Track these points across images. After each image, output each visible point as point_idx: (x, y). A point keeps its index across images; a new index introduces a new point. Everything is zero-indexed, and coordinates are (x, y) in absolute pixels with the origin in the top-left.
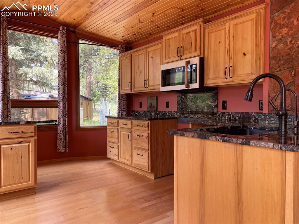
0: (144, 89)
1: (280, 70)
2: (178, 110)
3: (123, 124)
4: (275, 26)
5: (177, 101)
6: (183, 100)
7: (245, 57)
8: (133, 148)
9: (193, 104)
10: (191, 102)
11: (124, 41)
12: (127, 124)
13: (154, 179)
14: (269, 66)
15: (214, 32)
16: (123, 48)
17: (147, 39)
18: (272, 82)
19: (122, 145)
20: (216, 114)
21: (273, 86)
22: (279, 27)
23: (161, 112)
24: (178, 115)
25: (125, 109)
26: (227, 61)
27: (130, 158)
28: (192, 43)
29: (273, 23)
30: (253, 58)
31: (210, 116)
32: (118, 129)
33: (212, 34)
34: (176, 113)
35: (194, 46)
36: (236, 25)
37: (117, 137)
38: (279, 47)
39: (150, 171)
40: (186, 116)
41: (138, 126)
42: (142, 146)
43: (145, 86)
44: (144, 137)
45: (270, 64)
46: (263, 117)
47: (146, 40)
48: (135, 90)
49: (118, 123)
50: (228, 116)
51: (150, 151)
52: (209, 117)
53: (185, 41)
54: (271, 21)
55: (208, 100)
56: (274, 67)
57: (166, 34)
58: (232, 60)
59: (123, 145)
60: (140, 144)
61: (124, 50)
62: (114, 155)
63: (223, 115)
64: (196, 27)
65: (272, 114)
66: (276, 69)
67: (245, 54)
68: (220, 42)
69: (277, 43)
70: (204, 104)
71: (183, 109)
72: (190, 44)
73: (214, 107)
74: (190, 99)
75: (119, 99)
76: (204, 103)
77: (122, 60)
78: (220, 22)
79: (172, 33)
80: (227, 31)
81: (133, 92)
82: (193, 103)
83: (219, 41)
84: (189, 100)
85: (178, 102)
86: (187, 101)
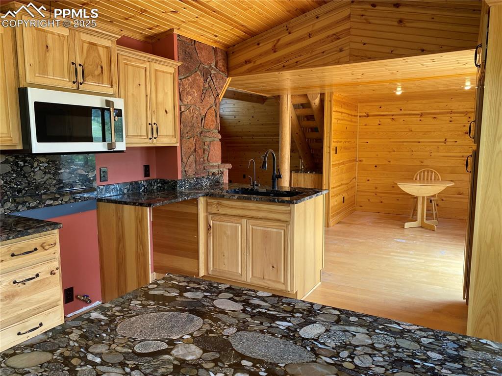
6: (22, 170)
7: (166, 115)
9: (50, 178)
21: (185, 152)
22: (186, 92)
26: (149, 115)
28: (102, 68)
29: (182, 86)
35: (106, 74)
36: (157, 71)
38: (186, 113)
40: (32, 204)
41: (14, 255)
44: (45, 276)
50: (114, 190)
53: (87, 56)
54: (179, 82)
55: (81, 168)
56: (184, 132)
58: (155, 116)
67: (166, 112)
68: (139, 85)
69: (185, 108)
71: (24, 192)
72: (99, 68)
73: (91, 179)
80: (148, 73)
83: (138, 82)
85: (4, 176)
86: (34, 172)
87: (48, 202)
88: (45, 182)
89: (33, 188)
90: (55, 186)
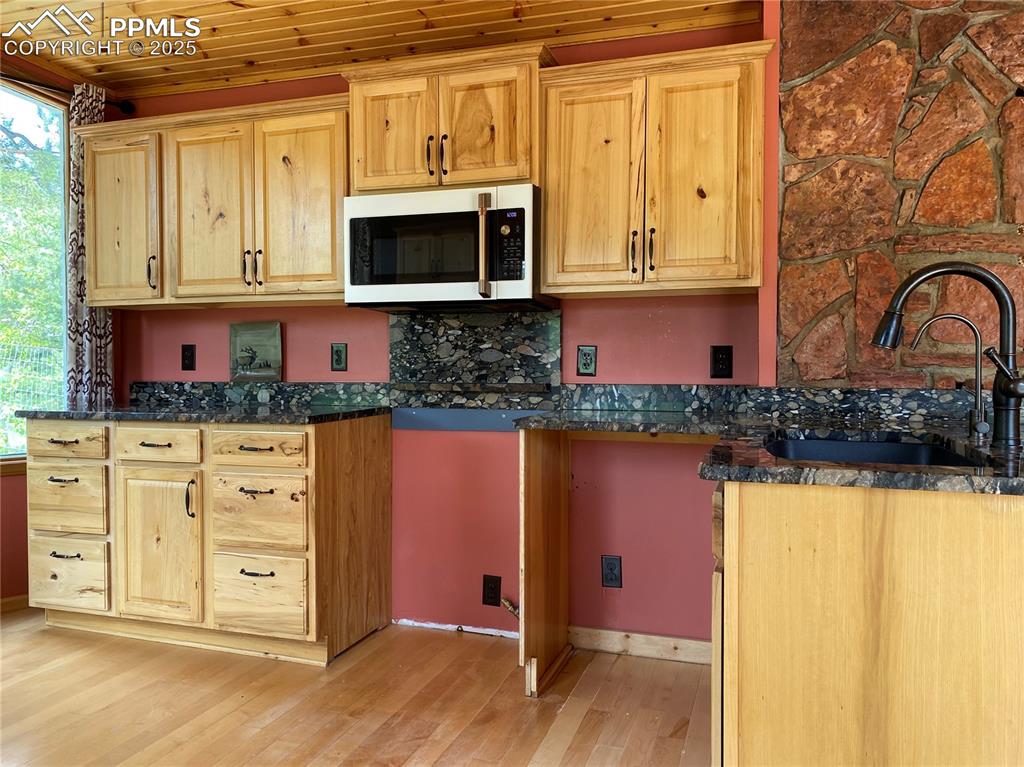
0: (241, 288)
1: (813, 256)
2: (392, 376)
3: (143, 444)
4: (798, 118)
5: (391, 345)
6: (419, 339)
7: (702, 203)
8: (210, 547)
9: (464, 357)
10: (456, 347)
11: (100, 71)
12: (169, 445)
13: (324, 664)
14: (777, 238)
15: (582, 103)
16: (97, 100)
17: (227, 80)
18: (788, 290)
19: (138, 540)
20: (558, 390)
21: (793, 304)
22: (811, 122)
23: (305, 386)
24: (392, 398)
25: (106, 374)
26: (636, 209)
27: (195, 594)
28: (492, 129)
29: (791, 108)
30: (730, 207)
31: (534, 400)
32: (107, 468)
33: (575, 106)
34: (383, 391)
35: (502, 140)
36: (672, 92)
37: (101, 504)
38: (808, 184)
39: (312, 637)
40: (431, 399)
41: (241, 448)
42: (271, 536)
43: (249, 277)
44: (282, 498)
45: (780, 234)
46: (762, 398)
47: (220, 85)
48: (182, 291)
49: (107, 439)
50: (603, 397)
51: (312, 555)
52: (530, 403)
53: (461, 116)
54: (782, 99)
55: (527, 342)
56: (794, 245)
57: (366, 76)
58: (657, 210)
59: (144, 538)
60: (260, 526)
61: (99, 111)
62: (83, 591)
63: (584, 394)
64: (511, 73)
65: (793, 390)
66: (800, 251)
67: (702, 194)
68: (607, 142)
69: (804, 172)
70: (508, 356)
71: (419, 376)
72: (487, 130)
73: (549, 366)
74: (451, 338)
75: (77, 331)
76: (510, 354)
77: (101, 153)
78: (609, 72)
79: (396, 76)
80: (637, 107)
81: (168, 300)
82: (459, 353)
83: (604, 136)
84: (447, 340)
85: (393, 347)
86: (437, 344)
87: (457, 400)
88: (454, 364)
89: (435, 371)
90: (471, 373)
